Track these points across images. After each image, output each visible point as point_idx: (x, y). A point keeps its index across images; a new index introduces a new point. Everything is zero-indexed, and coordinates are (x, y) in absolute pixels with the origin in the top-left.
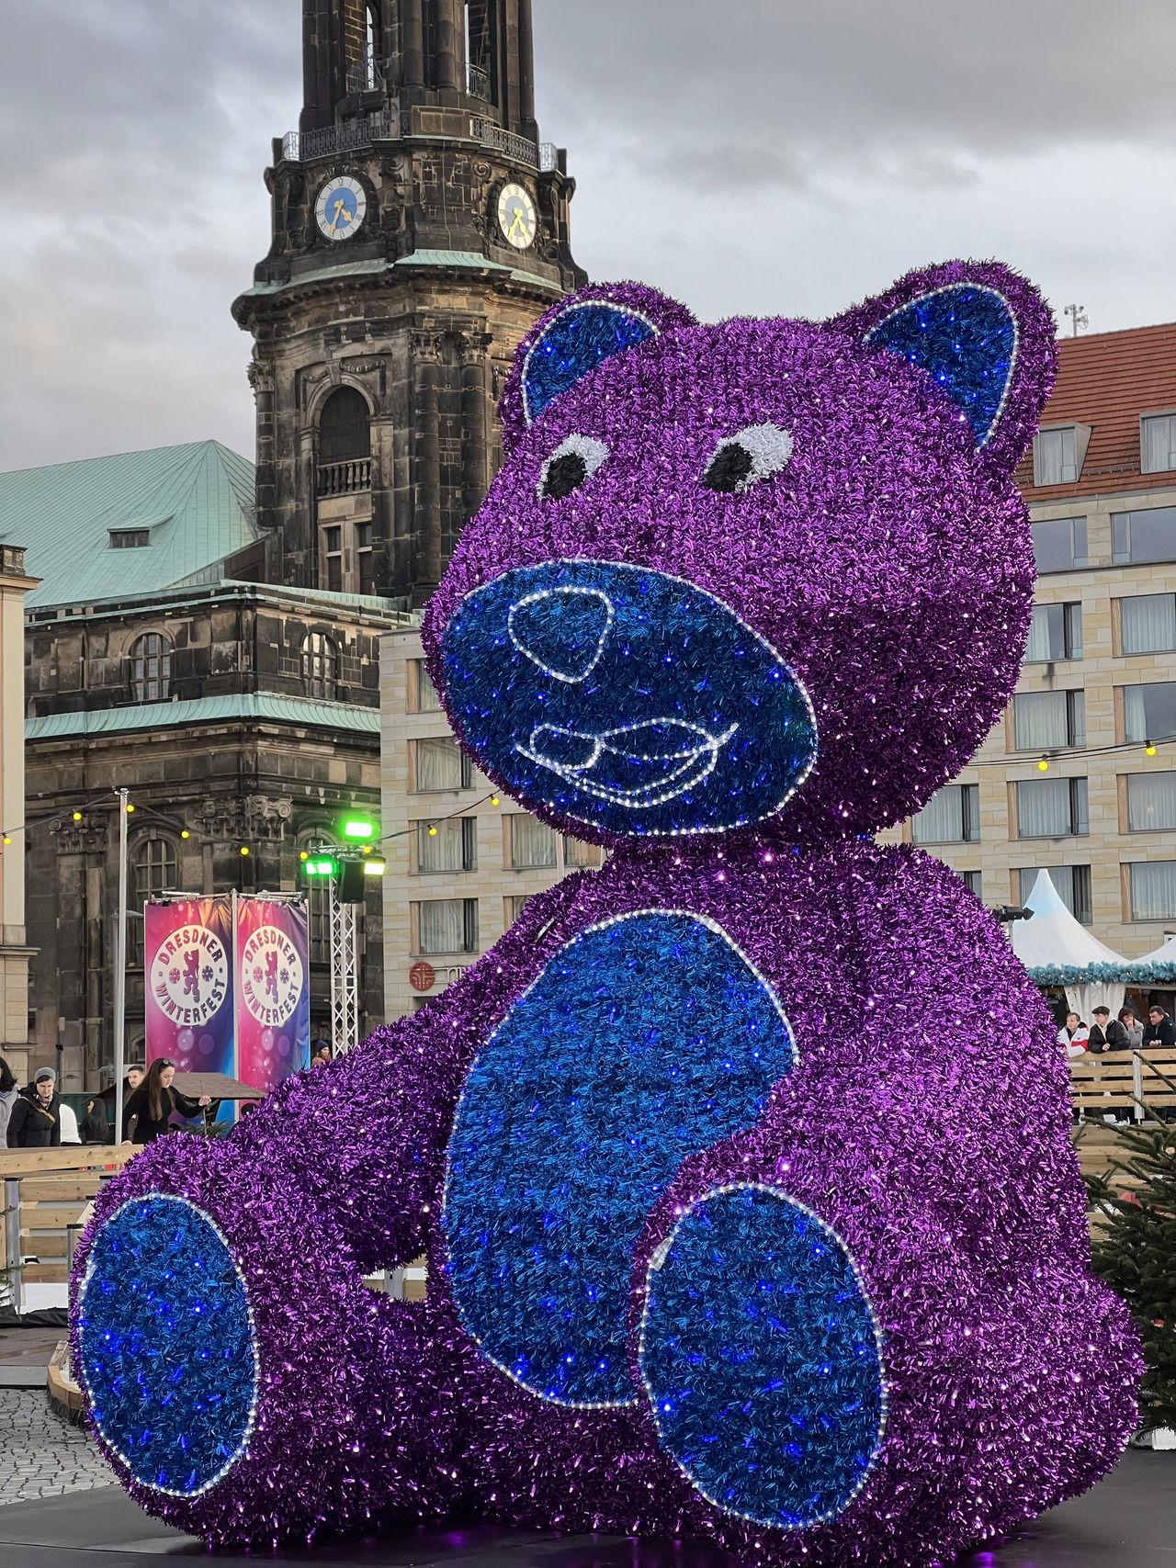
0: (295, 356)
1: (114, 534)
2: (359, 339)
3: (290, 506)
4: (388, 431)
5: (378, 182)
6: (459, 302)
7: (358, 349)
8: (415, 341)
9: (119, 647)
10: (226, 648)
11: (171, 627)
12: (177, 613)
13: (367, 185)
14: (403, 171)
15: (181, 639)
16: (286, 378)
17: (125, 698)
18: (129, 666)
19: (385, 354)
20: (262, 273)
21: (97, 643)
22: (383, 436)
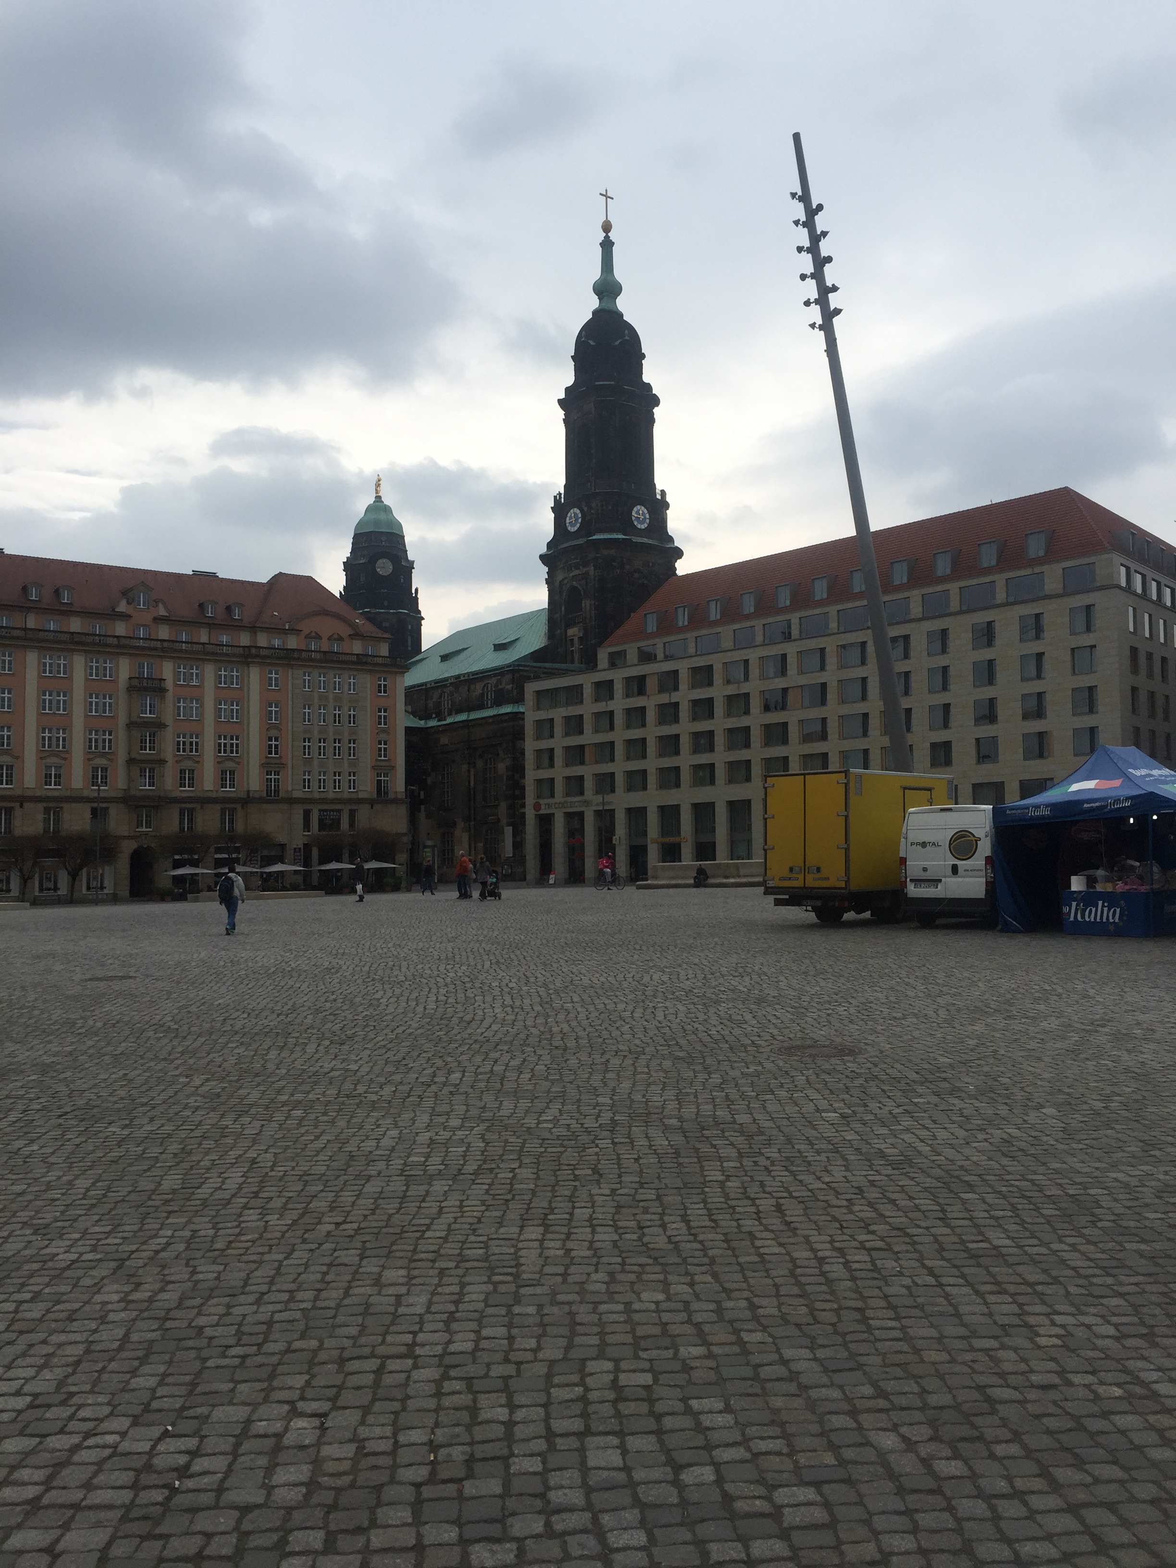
0: (560, 576)
1: (495, 645)
2: (578, 568)
3: (559, 632)
4: (588, 602)
5: (586, 509)
6: (613, 552)
7: (577, 572)
8: (595, 568)
9: (478, 688)
10: (509, 687)
11: (493, 681)
12: (495, 675)
13: (582, 511)
14: (594, 505)
15: (496, 685)
16: (557, 584)
17: (481, 707)
18: (482, 695)
19: (587, 573)
20: (549, 545)
21: (472, 687)
22: (587, 604)
